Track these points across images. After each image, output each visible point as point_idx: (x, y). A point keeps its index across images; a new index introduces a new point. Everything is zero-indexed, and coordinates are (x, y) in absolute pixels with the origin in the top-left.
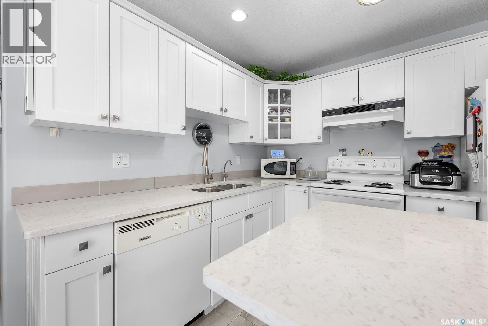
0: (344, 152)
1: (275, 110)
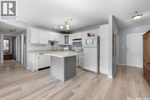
0: (77, 46)
1: (66, 40)
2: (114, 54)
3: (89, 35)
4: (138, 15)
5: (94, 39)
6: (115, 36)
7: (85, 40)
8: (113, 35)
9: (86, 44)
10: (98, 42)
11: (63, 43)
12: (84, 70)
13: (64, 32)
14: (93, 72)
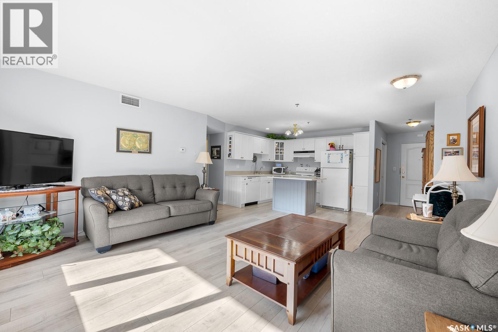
0: (301, 165)
2: (377, 180)
3: (332, 146)
4: (415, 122)
5: (344, 155)
6: (378, 151)
7: (327, 155)
8: (376, 150)
9: (329, 162)
10: (350, 159)
11: (273, 159)
12: (324, 207)
13: (275, 135)
14: (341, 210)
